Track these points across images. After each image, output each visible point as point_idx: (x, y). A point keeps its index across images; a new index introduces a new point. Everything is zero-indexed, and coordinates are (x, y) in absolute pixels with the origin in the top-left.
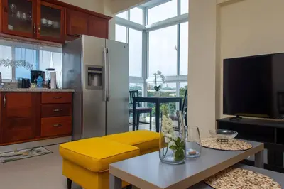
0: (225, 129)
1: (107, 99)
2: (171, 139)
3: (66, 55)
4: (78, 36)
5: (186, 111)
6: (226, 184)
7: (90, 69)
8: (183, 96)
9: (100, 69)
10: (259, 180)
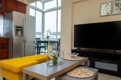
0: (74, 52)
1: (25, 41)
2: (52, 56)
3: (5, 21)
4: (11, 12)
5: (60, 47)
6: (73, 74)
7: (17, 27)
8: (59, 41)
9: (22, 28)
10: (86, 71)
